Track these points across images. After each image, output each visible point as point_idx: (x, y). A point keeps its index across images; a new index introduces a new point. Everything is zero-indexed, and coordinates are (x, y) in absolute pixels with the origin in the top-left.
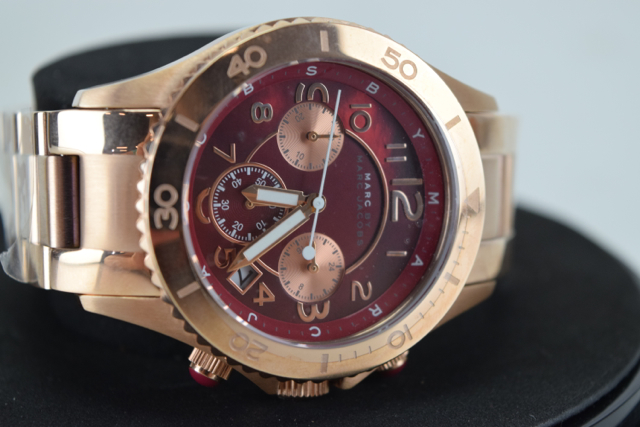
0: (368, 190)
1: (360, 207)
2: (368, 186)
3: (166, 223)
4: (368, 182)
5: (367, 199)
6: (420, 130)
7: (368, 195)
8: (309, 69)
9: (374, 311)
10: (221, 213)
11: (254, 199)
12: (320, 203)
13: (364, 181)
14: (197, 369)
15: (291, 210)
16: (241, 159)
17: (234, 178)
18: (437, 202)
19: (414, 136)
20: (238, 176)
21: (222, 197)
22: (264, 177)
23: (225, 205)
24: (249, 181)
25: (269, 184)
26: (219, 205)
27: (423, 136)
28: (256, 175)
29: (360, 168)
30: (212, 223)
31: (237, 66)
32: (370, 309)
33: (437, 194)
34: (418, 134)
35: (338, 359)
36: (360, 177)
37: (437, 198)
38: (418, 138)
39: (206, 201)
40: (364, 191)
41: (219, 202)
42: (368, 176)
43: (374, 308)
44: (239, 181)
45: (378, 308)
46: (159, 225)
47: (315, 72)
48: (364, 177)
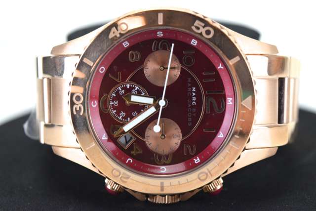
0: (194, 96)
1: (190, 105)
2: (194, 94)
3: (78, 112)
4: (194, 92)
5: (194, 101)
6: (221, 65)
7: (194, 99)
8: (158, 33)
9: (196, 160)
10: (114, 108)
11: (130, 100)
12: (162, 103)
13: (192, 92)
14: (109, 187)
15: (150, 106)
16: (124, 80)
17: (120, 89)
18: (231, 103)
19: (219, 68)
20: (122, 89)
21: (114, 99)
22: (136, 89)
23: (116, 103)
24: (129, 92)
25: (139, 94)
26: (113, 103)
27: (222, 68)
28: (132, 88)
29: (189, 85)
31: (114, 33)
32: (194, 159)
33: (231, 99)
34: (220, 67)
35: (169, 185)
36: (189, 89)
37: (231, 101)
38: (220, 68)
39: (105, 101)
40: (191, 97)
41: (113, 101)
42: (194, 89)
43: (196, 159)
44: (123, 91)
45: (198, 159)
46: (75, 113)
47: (162, 35)
48: (192, 89)
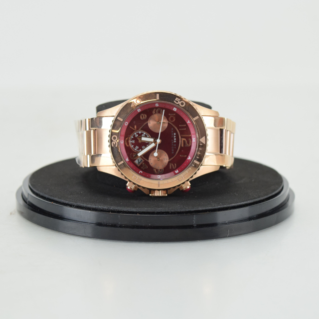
1: (173, 143)
2: (175, 137)
3: (115, 145)
6: (189, 121)
7: (175, 139)
8: (156, 104)
10: (132, 144)
11: (141, 140)
12: (159, 141)
13: (174, 135)
14: (129, 188)
15: (152, 143)
16: (137, 129)
19: (188, 123)
20: (137, 134)
21: (132, 139)
22: (144, 134)
23: (133, 142)
24: (140, 135)
25: (146, 136)
28: (142, 134)
29: (173, 132)
30: (130, 147)
32: (175, 171)
35: (162, 184)
36: (172, 134)
39: (128, 140)
40: (173, 138)
42: (175, 134)
44: (137, 135)
45: (177, 171)
46: (113, 146)
47: (158, 105)
